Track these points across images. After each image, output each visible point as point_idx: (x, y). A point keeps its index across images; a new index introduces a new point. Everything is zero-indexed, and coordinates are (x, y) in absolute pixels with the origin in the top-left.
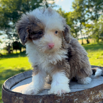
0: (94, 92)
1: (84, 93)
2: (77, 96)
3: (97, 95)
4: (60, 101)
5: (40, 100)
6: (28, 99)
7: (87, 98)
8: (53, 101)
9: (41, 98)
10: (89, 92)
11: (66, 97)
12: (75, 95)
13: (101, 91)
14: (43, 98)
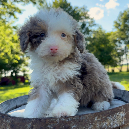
0: (100, 118)
1: (86, 119)
2: (75, 121)
3: (105, 123)
4: (53, 126)
5: (28, 125)
6: (16, 122)
7: (90, 125)
8: (44, 127)
9: (30, 122)
10: (93, 117)
11: (61, 122)
12: (73, 120)
13: (111, 118)
14: (32, 122)
